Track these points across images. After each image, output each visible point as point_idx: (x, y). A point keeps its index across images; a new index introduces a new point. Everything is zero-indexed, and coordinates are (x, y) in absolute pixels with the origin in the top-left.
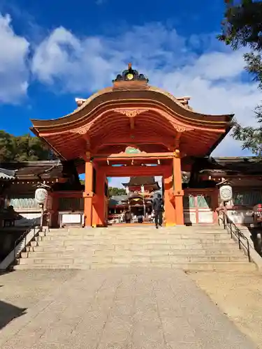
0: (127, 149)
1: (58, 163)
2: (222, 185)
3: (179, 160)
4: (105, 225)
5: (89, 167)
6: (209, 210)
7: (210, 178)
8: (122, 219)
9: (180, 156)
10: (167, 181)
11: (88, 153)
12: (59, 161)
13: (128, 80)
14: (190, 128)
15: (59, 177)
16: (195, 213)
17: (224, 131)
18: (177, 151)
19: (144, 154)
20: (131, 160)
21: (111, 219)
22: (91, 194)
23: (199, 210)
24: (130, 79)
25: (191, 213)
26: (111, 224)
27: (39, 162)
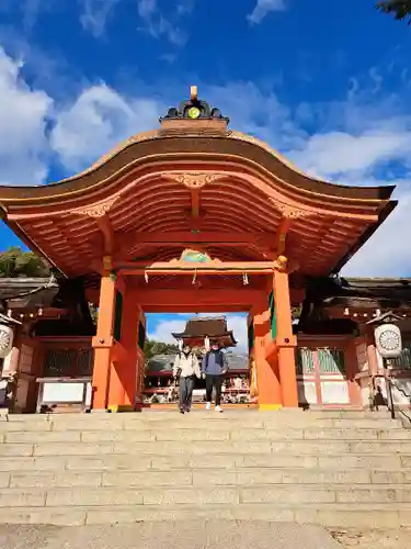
0: (184, 253)
1: (51, 282)
2: (381, 323)
3: (285, 276)
4: (137, 407)
5: (107, 286)
6: (341, 377)
7: (347, 312)
8: (170, 396)
9: (287, 268)
10: (259, 319)
11: (107, 260)
12: (52, 278)
13: (190, 118)
14: (310, 211)
15: (45, 305)
16: (313, 384)
17: (375, 218)
18: (283, 258)
19: (218, 264)
20: (192, 275)
21: (150, 395)
22: (109, 341)
23: (322, 377)
24: (194, 116)
25: (305, 384)
26: (148, 406)
27: (13, 280)
